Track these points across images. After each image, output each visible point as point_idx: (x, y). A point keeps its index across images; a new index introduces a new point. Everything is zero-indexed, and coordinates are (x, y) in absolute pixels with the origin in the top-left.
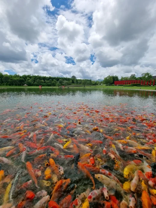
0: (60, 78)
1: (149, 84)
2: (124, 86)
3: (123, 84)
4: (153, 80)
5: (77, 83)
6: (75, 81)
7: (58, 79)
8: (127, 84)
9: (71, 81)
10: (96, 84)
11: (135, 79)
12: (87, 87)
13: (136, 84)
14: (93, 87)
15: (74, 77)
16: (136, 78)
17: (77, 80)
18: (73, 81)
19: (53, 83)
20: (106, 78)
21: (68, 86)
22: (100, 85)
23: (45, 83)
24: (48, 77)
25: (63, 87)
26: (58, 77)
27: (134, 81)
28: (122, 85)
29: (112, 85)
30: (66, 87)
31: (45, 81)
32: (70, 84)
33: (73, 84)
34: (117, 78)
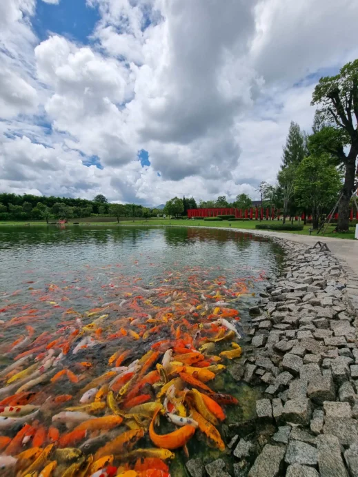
0: (59, 200)
1: (249, 216)
2: (206, 220)
3: (204, 216)
4: (255, 209)
5: (106, 213)
6: (101, 208)
7: (50, 202)
8: (212, 216)
9: (90, 208)
10: (149, 214)
11: (225, 207)
13: (226, 215)
14: (138, 223)
15: (101, 199)
16: (227, 203)
17: (107, 207)
18: (99, 207)
19: (36, 212)
21: (76, 221)
22: (162, 216)
23: (8, 211)
24: (20, 196)
26: (52, 197)
27: (223, 211)
28: (202, 219)
29: (182, 219)
30: (71, 224)
31: (8, 206)
32: (87, 216)
33: (97, 215)
34: (193, 202)
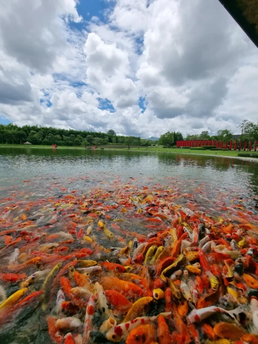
0: (89, 133)
1: (228, 147)
2: (191, 149)
3: (190, 146)
4: (234, 142)
5: (117, 142)
6: (113, 139)
7: (84, 134)
8: (196, 146)
9: (107, 139)
10: (147, 144)
11: (207, 139)
12: (134, 149)
13: (208, 146)
14: (142, 149)
15: (112, 132)
16: (209, 136)
17: (117, 138)
18: (111, 138)
19: (77, 141)
20: (164, 135)
21: (102, 146)
22: (154, 146)
23: (62, 140)
24: (67, 131)
25: (93, 148)
26: (85, 131)
27: (206, 142)
28: (189, 148)
29: (173, 148)
30: (99, 149)
31: (62, 137)
32: (105, 144)
33: (111, 143)
34: (180, 135)
